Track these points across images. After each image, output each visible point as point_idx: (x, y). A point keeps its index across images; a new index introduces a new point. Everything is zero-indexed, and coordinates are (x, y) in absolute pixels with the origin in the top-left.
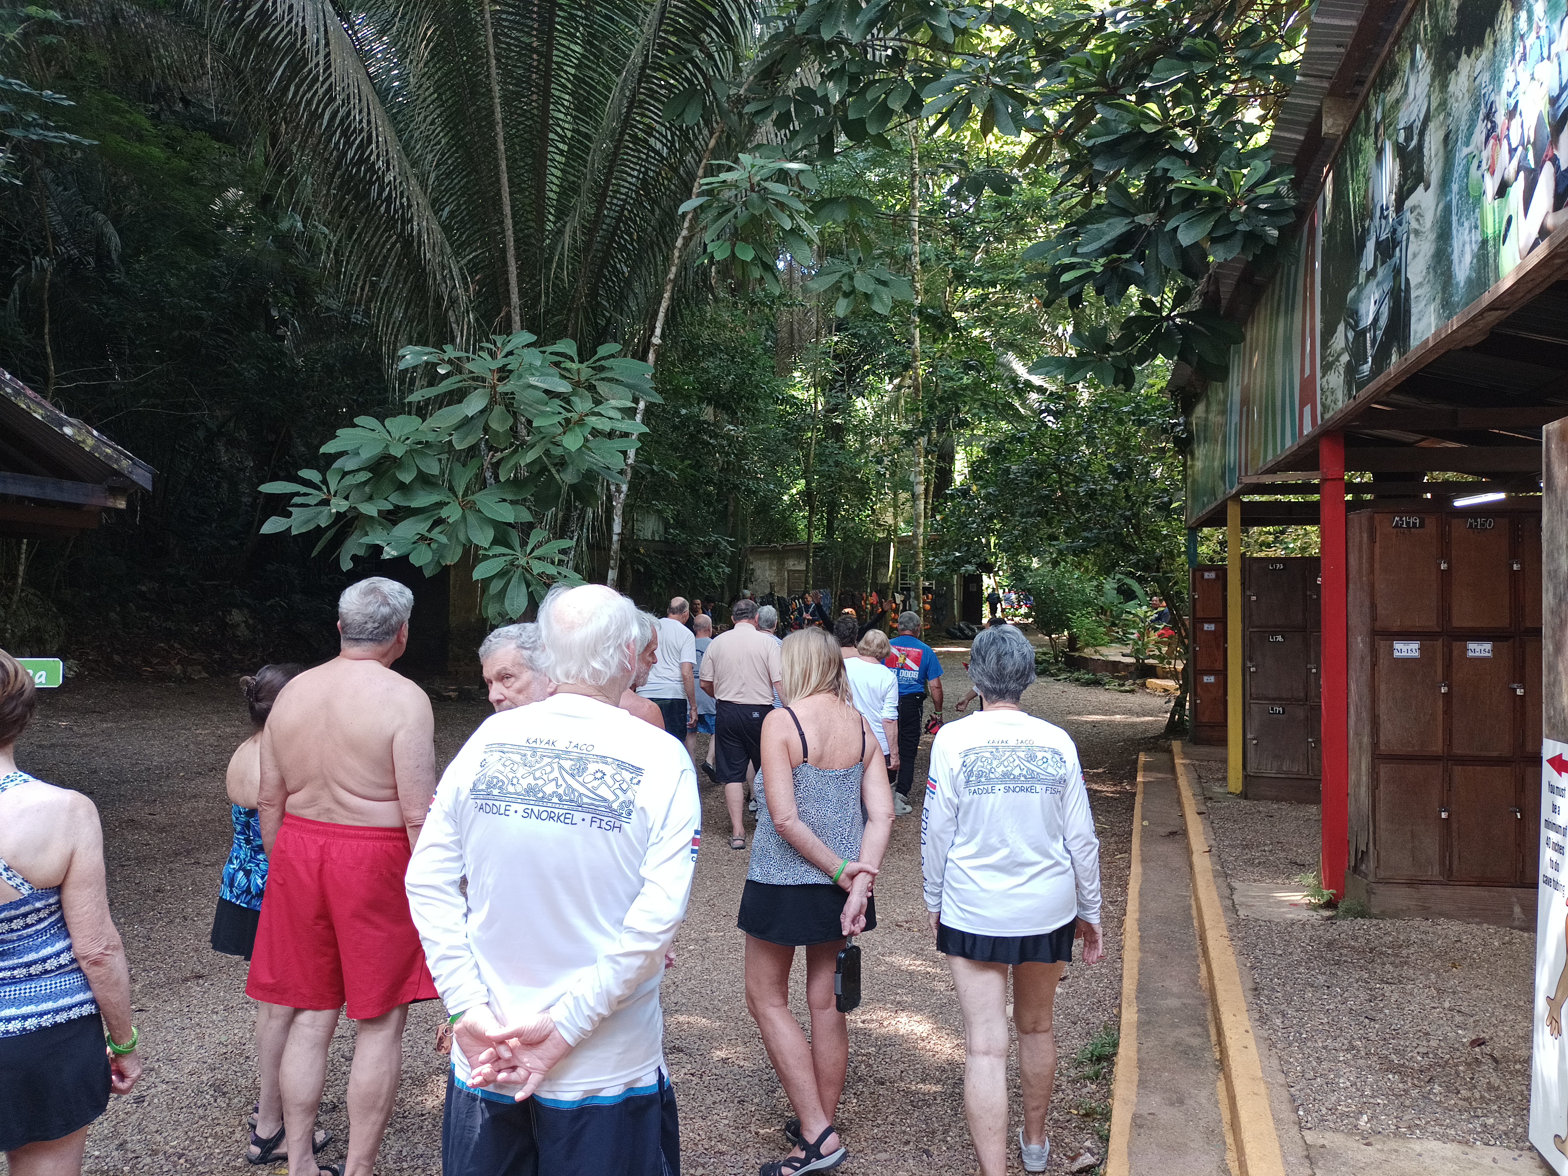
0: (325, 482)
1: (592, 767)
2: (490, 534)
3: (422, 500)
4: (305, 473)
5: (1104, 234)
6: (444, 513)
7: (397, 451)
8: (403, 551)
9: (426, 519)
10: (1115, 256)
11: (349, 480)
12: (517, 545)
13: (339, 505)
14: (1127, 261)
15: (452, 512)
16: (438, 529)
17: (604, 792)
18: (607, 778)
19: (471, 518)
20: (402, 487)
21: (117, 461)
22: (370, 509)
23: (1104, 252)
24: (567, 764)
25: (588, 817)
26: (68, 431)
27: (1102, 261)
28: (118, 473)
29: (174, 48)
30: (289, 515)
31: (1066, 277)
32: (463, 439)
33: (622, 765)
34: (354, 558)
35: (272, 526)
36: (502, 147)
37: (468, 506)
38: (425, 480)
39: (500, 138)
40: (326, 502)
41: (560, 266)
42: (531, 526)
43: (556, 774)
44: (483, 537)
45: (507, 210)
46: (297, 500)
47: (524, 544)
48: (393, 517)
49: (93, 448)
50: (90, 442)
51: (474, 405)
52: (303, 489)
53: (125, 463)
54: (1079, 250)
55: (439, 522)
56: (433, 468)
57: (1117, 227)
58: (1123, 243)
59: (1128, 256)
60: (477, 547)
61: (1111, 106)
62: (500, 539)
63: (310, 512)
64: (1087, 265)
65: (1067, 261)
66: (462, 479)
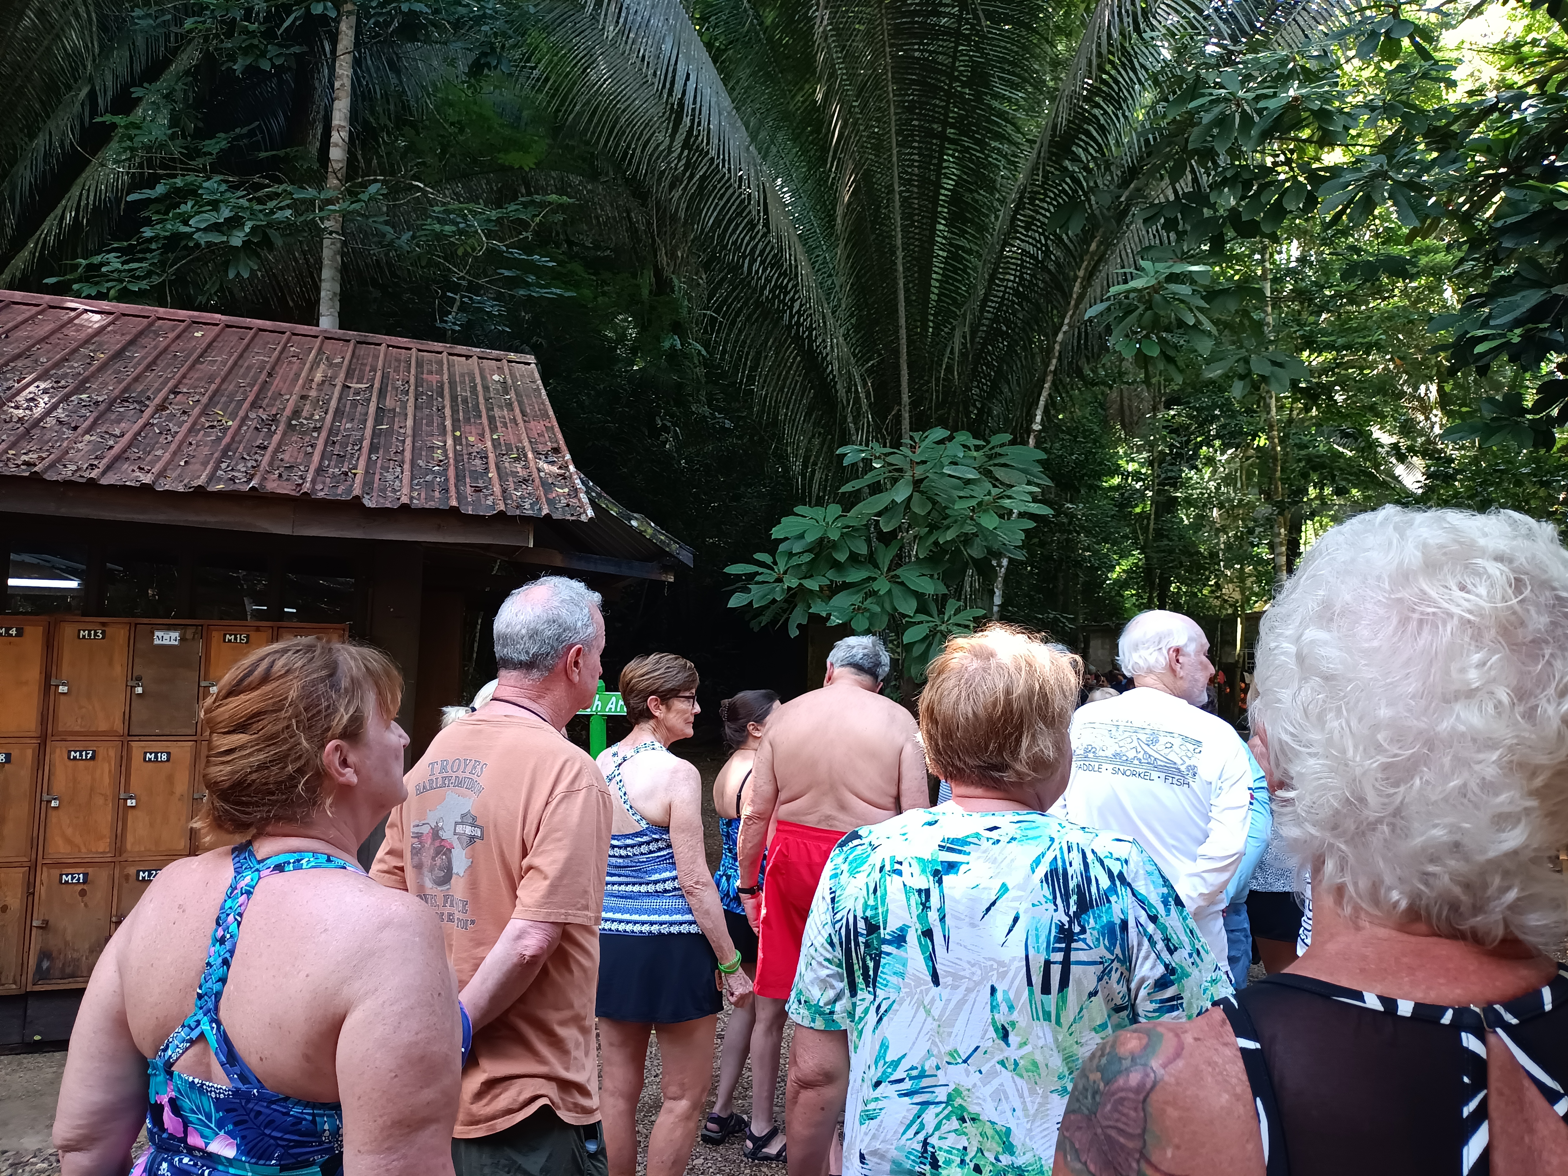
0: (775, 563)
1: (1163, 740)
2: (914, 604)
3: (855, 575)
4: (759, 556)
5: (1518, 306)
6: (875, 586)
7: (834, 536)
8: (846, 619)
9: (858, 592)
10: (1530, 326)
11: (795, 561)
12: (935, 613)
13: (791, 582)
14: (1545, 329)
15: (882, 586)
16: (869, 600)
17: (1173, 757)
18: (1175, 748)
19: (897, 591)
20: (837, 565)
21: (668, 545)
22: (812, 585)
23: (1517, 323)
24: (1143, 738)
25: (1163, 775)
26: (634, 523)
27: (1518, 331)
28: (669, 554)
30: (749, 591)
31: (1479, 349)
32: (887, 523)
33: (1185, 739)
34: (799, 626)
35: (736, 601)
37: (895, 580)
38: (854, 559)
40: (779, 580)
42: (945, 598)
43: (1135, 744)
44: (908, 607)
46: (758, 578)
47: (941, 612)
48: (833, 590)
49: (652, 536)
50: (650, 531)
51: (901, 493)
52: (761, 570)
53: (675, 546)
54: (1492, 323)
55: (873, 593)
56: (862, 549)
57: (1531, 299)
58: (1536, 314)
59: (1546, 325)
60: (905, 616)
61: (1519, 187)
62: (922, 609)
63: (766, 587)
64: (1503, 336)
65: (1480, 333)
66: (885, 558)
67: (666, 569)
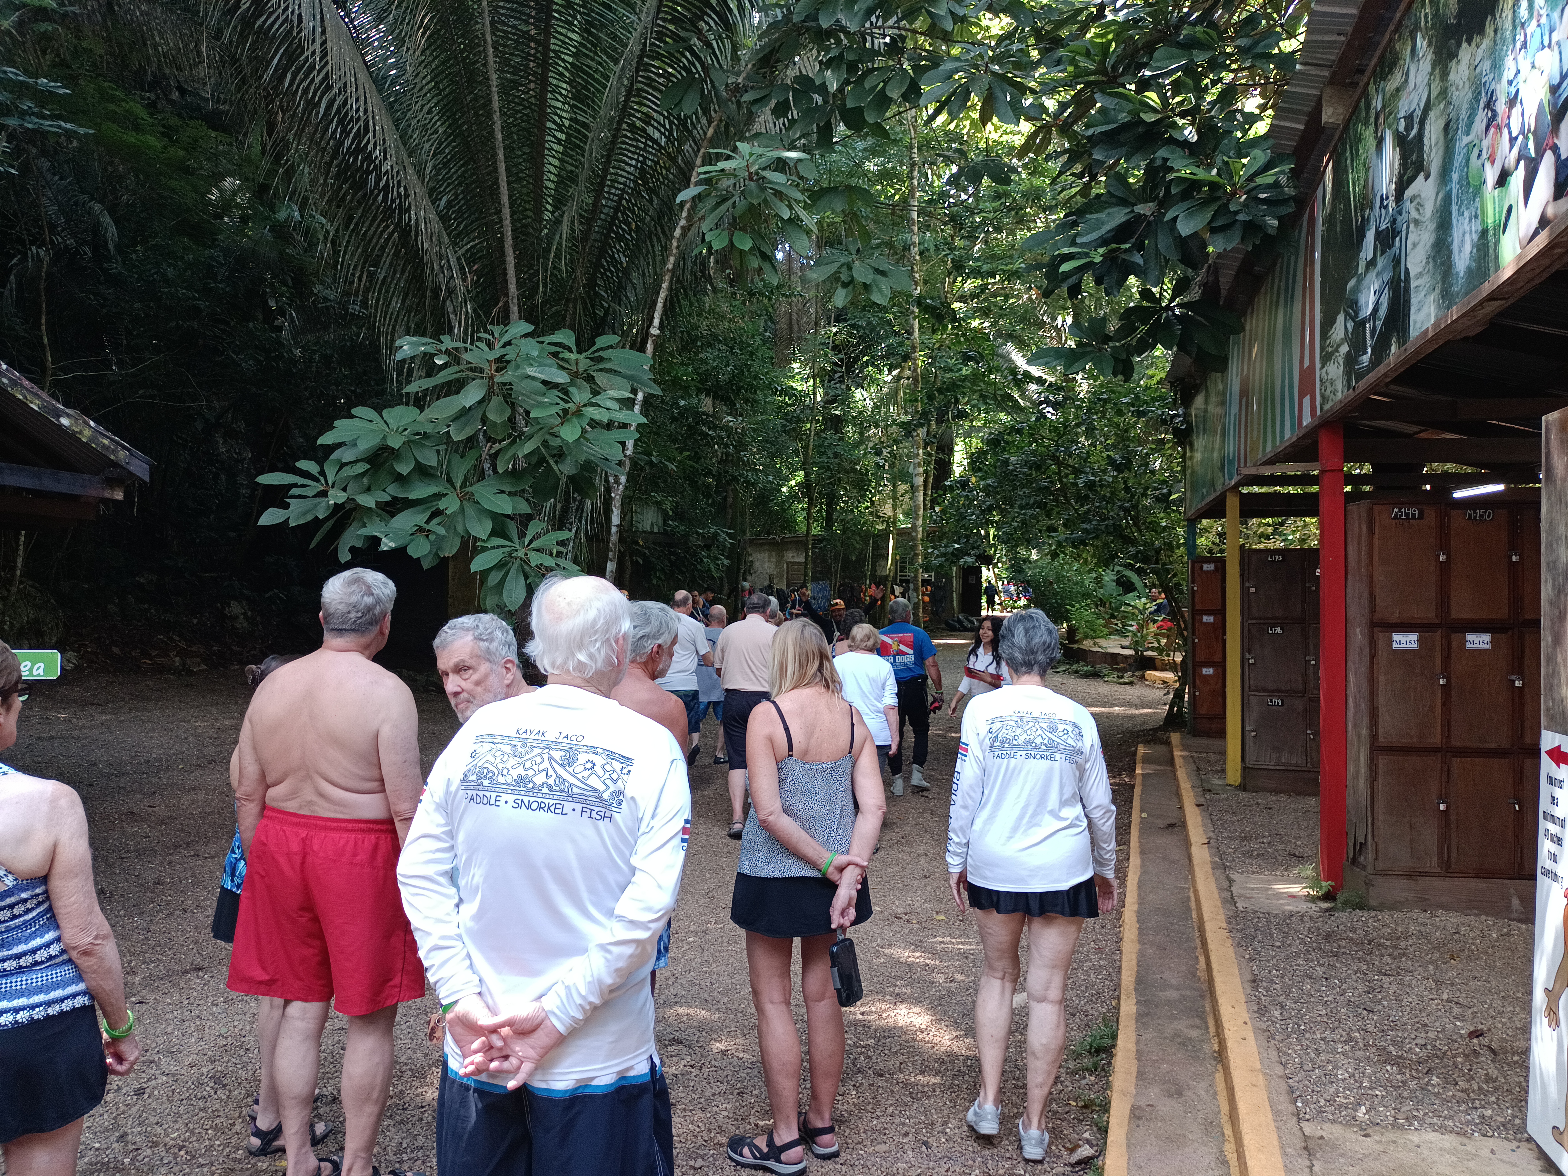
0: (322, 473)
1: (582, 758)
2: (489, 525)
3: (420, 491)
4: (303, 464)
5: (1103, 224)
6: (442, 505)
7: (395, 443)
8: (401, 543)
9: (423, 511)
10: (1114, 246)
11: (347, 472)
12: (515, 536)
13: (337, 497)
14: (1126, 251)
15: (450, 504)
16: (435, 521)
17: (594, 782)
18: (597, 768)
19: (470, 510)
20: (400, 479)
21: (114, 452)
22: (368, 501)
23: (1103, 242)
24: (557, 755)
25: (579, 807)
26: (65, 421)
27: (1101, 251)
28: (115, 464)
29: (169, 36)
30: (286, 506)
31: (1065, 267)
32: (460, 431)
33: (611, 755)
34: (353, 547)
35: (270, 517)
36: (499, 136)
37: (467, 498)
38: (423, 472)
39: (497, 127)
40: (323, 494)
41: (558, 256)
42: (529, 518)
43: (546, 764)
44: (481, 529)
45: (505, 199)
46: (294, 491)
47: (522, 535)
48: (392, 508)
49: (92, 439)
50: (87, 432)
51: (471, 395)
52: (300, 480)
53: (122, 454)
54: (1078, 240)
55: (437, 513)
56: (431, 459)
57: (1117, 217)
58: (1121, 233)
59: (1127, 246)
60: (476, 539)
61: (1111, 95)
62: (499, 531)
63: (308, 503)
64: (1087, 255)
65: (1066, 250)
66: (460, 470)
67: (111, 483)
